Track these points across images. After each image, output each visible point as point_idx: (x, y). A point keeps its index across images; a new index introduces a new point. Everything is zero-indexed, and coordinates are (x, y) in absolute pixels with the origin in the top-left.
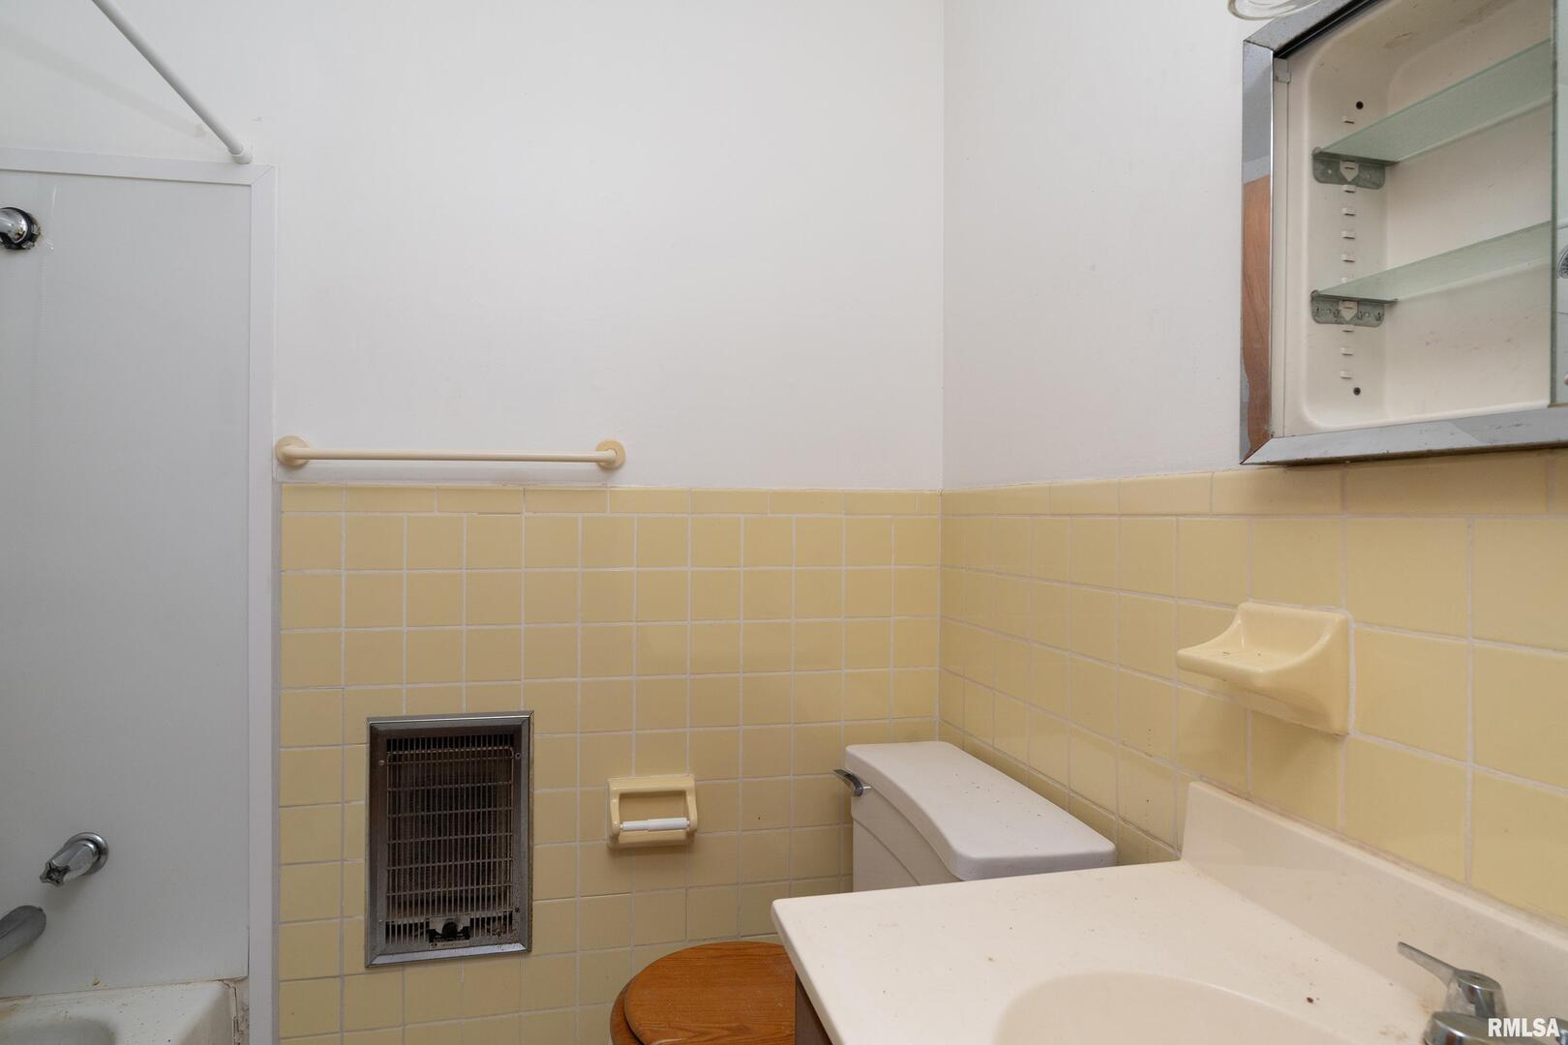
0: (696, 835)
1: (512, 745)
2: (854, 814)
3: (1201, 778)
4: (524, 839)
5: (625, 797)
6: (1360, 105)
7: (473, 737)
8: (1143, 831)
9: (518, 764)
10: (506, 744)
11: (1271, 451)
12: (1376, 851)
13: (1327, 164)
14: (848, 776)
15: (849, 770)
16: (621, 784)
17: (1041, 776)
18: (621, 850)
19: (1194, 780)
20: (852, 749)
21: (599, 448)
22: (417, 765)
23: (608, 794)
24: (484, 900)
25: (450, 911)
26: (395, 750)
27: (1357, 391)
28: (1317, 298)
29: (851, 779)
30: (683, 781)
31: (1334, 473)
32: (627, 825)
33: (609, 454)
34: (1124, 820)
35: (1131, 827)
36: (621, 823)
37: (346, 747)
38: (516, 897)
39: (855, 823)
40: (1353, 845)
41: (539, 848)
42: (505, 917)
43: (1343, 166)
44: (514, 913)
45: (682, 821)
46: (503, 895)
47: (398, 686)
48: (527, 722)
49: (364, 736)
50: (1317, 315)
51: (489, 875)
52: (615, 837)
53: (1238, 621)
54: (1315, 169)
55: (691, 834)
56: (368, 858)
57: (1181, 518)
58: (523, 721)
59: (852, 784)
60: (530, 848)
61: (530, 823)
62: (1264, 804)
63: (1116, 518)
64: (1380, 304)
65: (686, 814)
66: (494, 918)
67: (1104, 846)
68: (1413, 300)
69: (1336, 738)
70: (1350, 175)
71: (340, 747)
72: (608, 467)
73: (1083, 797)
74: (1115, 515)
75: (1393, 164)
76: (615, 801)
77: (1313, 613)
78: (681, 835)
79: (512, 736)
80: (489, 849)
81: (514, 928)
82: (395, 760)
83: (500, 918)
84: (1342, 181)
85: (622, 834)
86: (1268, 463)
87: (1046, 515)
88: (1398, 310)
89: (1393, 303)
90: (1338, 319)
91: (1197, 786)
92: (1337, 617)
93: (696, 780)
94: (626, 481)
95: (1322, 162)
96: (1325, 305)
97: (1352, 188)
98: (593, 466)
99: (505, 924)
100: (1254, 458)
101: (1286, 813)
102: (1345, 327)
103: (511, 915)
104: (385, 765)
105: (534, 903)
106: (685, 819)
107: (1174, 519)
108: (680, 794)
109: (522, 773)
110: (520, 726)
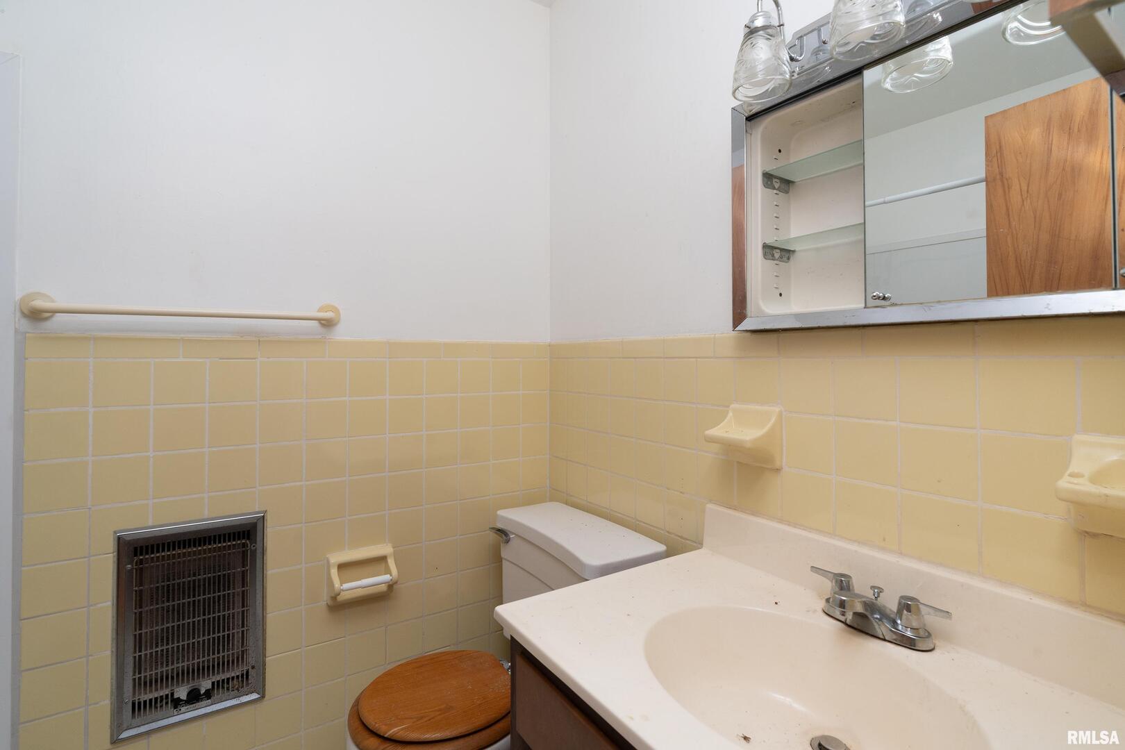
0: (395, 586)
1: (248, 538)
2: (503, 555)
3: (711, 501)
4: (259, 611)
5: (342, 567)
6: (780, 151)
7: (215, 536)
8: (679, 536)
9: (254, 553)
10: (244, 538)
11: (746, 325)
12: (795, 525)
13: (768, 178)
14: (499, 530)
15: (500, 525)
16: (337, 558)
17: (617, 514)
18: (339, 607)
19: (707, 503)
20: (501, 513)
21: (319, 311)
22: (163, 565)
23: (329, 566)
24: (224, 665)
25: (193, 679)
26: (141, 554)
27: (781, 295)
28: (765, 246)
29: (502, 532)
30: (384, 549)
31: (775, 336)
32: (346, 586)
33: (329, 315)
34: (668, 532)
35: (673, 536)
36: (341, 585)
37: (92, 558)
38: (251, 659)
39: (504, 561)
40: (785, 524)
41: (270, 617)
42: (242, 675)
43: (774, 180)
44: (250, 670)
45: (387, 577)
46: (241, 658)
47: (146, 502)
48: (262, 519)
49: (110, 547)
50: (765, 255)
51: (228, 643)
52: (334, 598)
53: (731, 414)
54: (763, 181)
55: (391, 586)
56: (114, 650)
57: (699, 359)
58: (258, 519)
59: (504, 536)
60: (264, 618)
61: (264, 597)
62: (743, 511)
63: (662, 360)
64: (789, 251)
65: (388, 571)
66: (233, 678)
67: (661, 548)
68: (800, 251)
69: (778, 470)
70: (777, 186)
71: (86, 559)
72: (327, 324)
73: (644, 523)
74: (661, 358)
75: (793, 182)
76: (334, 572)
77: (765, 408)
78: (384, 588)
79: (249, 531)
80: (228, 623)
81: (250, 682)
82: (141, 564)
83: (238, 677)
84: (774, 188)
85: (342, 593)
86: (747, 331)
87: (619, 358)
88: (796, 254)
89: (794, 251)
90: (773, 258)
91: (710, 506)
92: (777, 409)
93: (393, 548)
94: (342, 334)
95: (767, 178)
96: (769, 250)
97: (778, 192)
98: (315, 323)
99: (243, 681)
100: (739, 328)
101: (754, 513)
102: (776, 262)
103: (247, 672)
104: (132, 569)
105: (267, 659)
106: (389, 575)
107: (694, 359)
108: (383, 559)
109: (258, 560)
110: (256, 523)
